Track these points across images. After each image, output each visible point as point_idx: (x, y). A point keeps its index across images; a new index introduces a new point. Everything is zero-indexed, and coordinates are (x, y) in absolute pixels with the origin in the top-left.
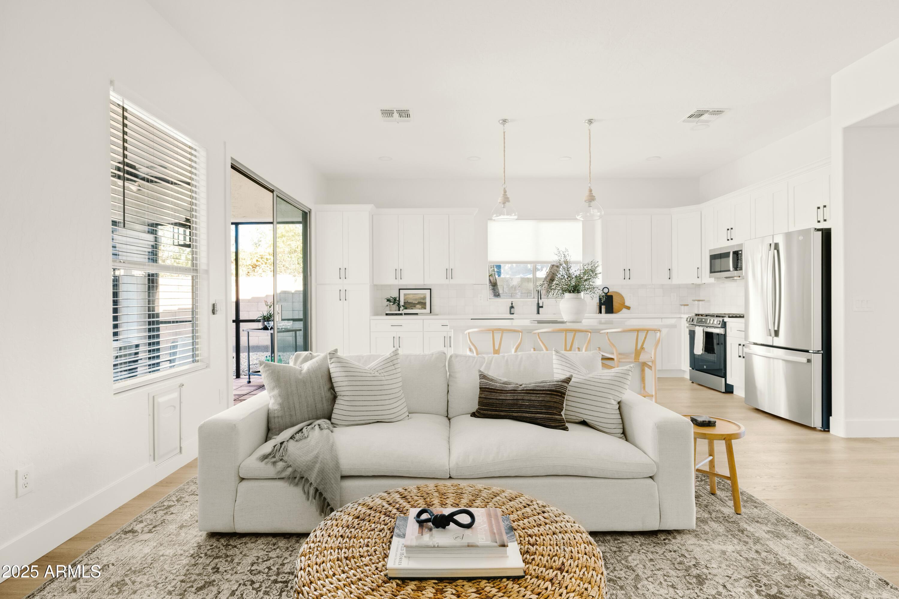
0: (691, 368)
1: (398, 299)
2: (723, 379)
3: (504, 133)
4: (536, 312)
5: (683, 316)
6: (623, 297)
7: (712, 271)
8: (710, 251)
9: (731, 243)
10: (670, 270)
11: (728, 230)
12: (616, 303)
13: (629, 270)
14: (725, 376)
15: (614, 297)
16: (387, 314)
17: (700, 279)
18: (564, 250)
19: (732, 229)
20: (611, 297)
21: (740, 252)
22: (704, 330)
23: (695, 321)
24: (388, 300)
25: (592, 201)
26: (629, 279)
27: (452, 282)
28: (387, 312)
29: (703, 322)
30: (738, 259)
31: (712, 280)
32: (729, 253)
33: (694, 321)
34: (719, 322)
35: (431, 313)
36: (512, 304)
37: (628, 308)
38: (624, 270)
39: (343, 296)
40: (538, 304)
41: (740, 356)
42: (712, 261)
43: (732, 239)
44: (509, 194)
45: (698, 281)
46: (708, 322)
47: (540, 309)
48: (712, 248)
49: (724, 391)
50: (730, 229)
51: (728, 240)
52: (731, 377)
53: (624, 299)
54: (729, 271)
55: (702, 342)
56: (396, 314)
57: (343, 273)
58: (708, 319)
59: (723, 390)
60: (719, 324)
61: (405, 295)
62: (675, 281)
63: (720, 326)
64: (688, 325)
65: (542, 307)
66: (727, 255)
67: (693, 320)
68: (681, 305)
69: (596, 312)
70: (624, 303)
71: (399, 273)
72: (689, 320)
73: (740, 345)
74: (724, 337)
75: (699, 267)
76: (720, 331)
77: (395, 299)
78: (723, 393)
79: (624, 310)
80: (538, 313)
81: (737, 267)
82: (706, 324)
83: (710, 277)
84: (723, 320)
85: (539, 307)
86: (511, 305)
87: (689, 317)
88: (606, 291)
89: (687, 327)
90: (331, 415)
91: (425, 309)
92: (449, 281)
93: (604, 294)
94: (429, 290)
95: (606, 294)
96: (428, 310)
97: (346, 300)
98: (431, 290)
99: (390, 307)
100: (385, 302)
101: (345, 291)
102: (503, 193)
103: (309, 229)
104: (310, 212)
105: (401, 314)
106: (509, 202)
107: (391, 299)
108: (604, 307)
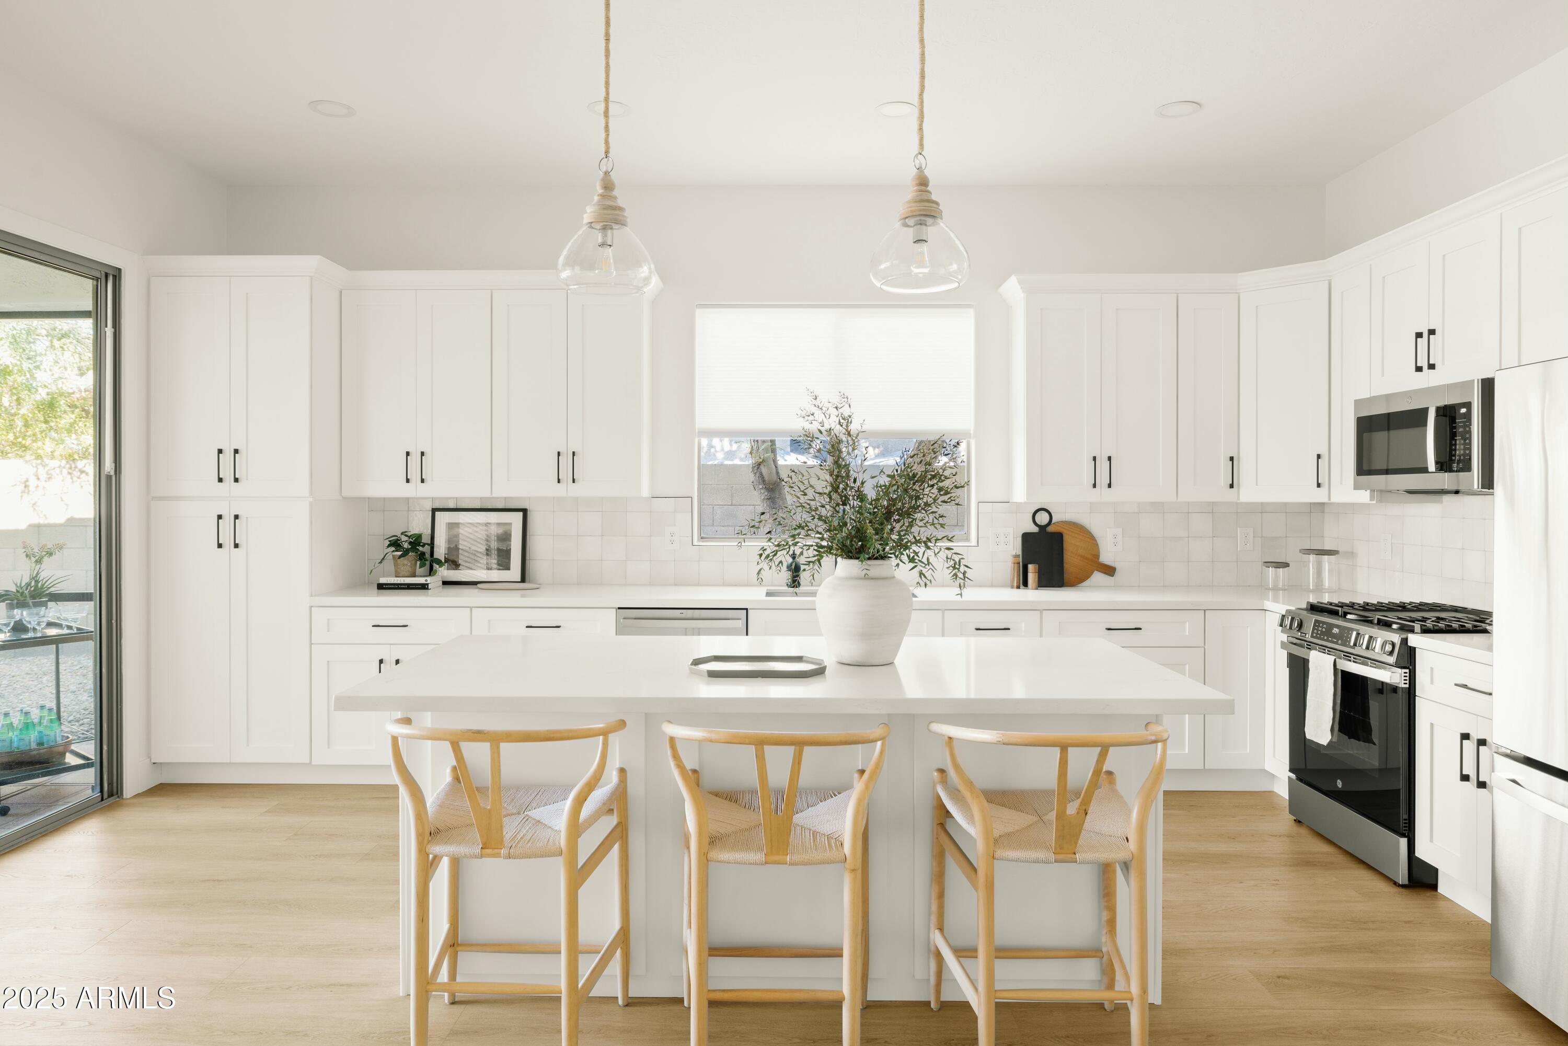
0: (1293, 776)
1: (426, 539)
2: (1403, 842)
5: (1268, 605)
6: (1094, 538)
7: (1364, 468)
8: (1358, 403)
9: (1428, 379)
10: (1232, 459)
11: (1419, 335)
12: (1071, 555)
13: (1109, 458)
14: (1409, 831)
15: (1067, 539)
16: (381, 587)
17: (1324, 490)
18: (836, 400)
19: (1432, 332)
20: (1058, 538)
21: (1463, 410)
22: (1338, 667)
23: (1309, 628)
24: (395, 544)
25: (929, 221)
26: (1110, 486)
27: (574, 489)
28: (383, 580)
29: (1334, 636)
30: (1453, 435)
31: (1363, 496)
32: (1426, 410)
33: (1304, 630)
34: (1388, 648)
35: (523, 580)
37: (1110, 571)
38: (1095, 459)
39: (230, 531)
41: (1465, 778)
42: (1365, 435)
43: (1432, 367)
44: (622, 197)
45: (1319, 496)
46: (1352, 644)
48: (1364, 394)
49: (1407, 882)
50: (1425, 335)
51: (1419, 369)
52: (1431, 841)
53: (1098, 545)
54: (1425, 470)
55: (1331, 704)
56: (409, 587)
57: (229, 464)
58: (1352, 630)
59: (1402, 878)
60: (1391, 653)
61: (452, 526)
62: (1248, 493)
63: (1392, 660)
64: (1284, 637)
66: (1416, 418)
67: (1300, 625)
68: (1268, 564)
69: (1013, 582)
70: (1098, 556)
71: (417, 462)
72: (1287, 622)
73: (1465, 736)
74: (1405, 697)
75: (1324, 452)
76: (1394, 677)
77: (416, 541)
78: (1403, 886)
79: (1098, 577)
81: (1451, 461)
82: (1344, 644)
83: (1356, 487)
84: (1405, 641)
87: (1288, 611)
88: (1043, 518)
89: (1283, 645)
91: (508, 568)
92: (566, 490)
93: (1035, 529)
94: (521, 514)
95: (1042, 528)
96: (514, 572)
97: (236, 546)
98: (525, 511)
99: (396, 565)
100: (380, 548)
101: (236, 517)
102: (600, 191)
103: (109, 331)
104: (115, 275)
105: (424, 587)
106: (623, 224)
107: (404, 538)
108: (1035, 568)
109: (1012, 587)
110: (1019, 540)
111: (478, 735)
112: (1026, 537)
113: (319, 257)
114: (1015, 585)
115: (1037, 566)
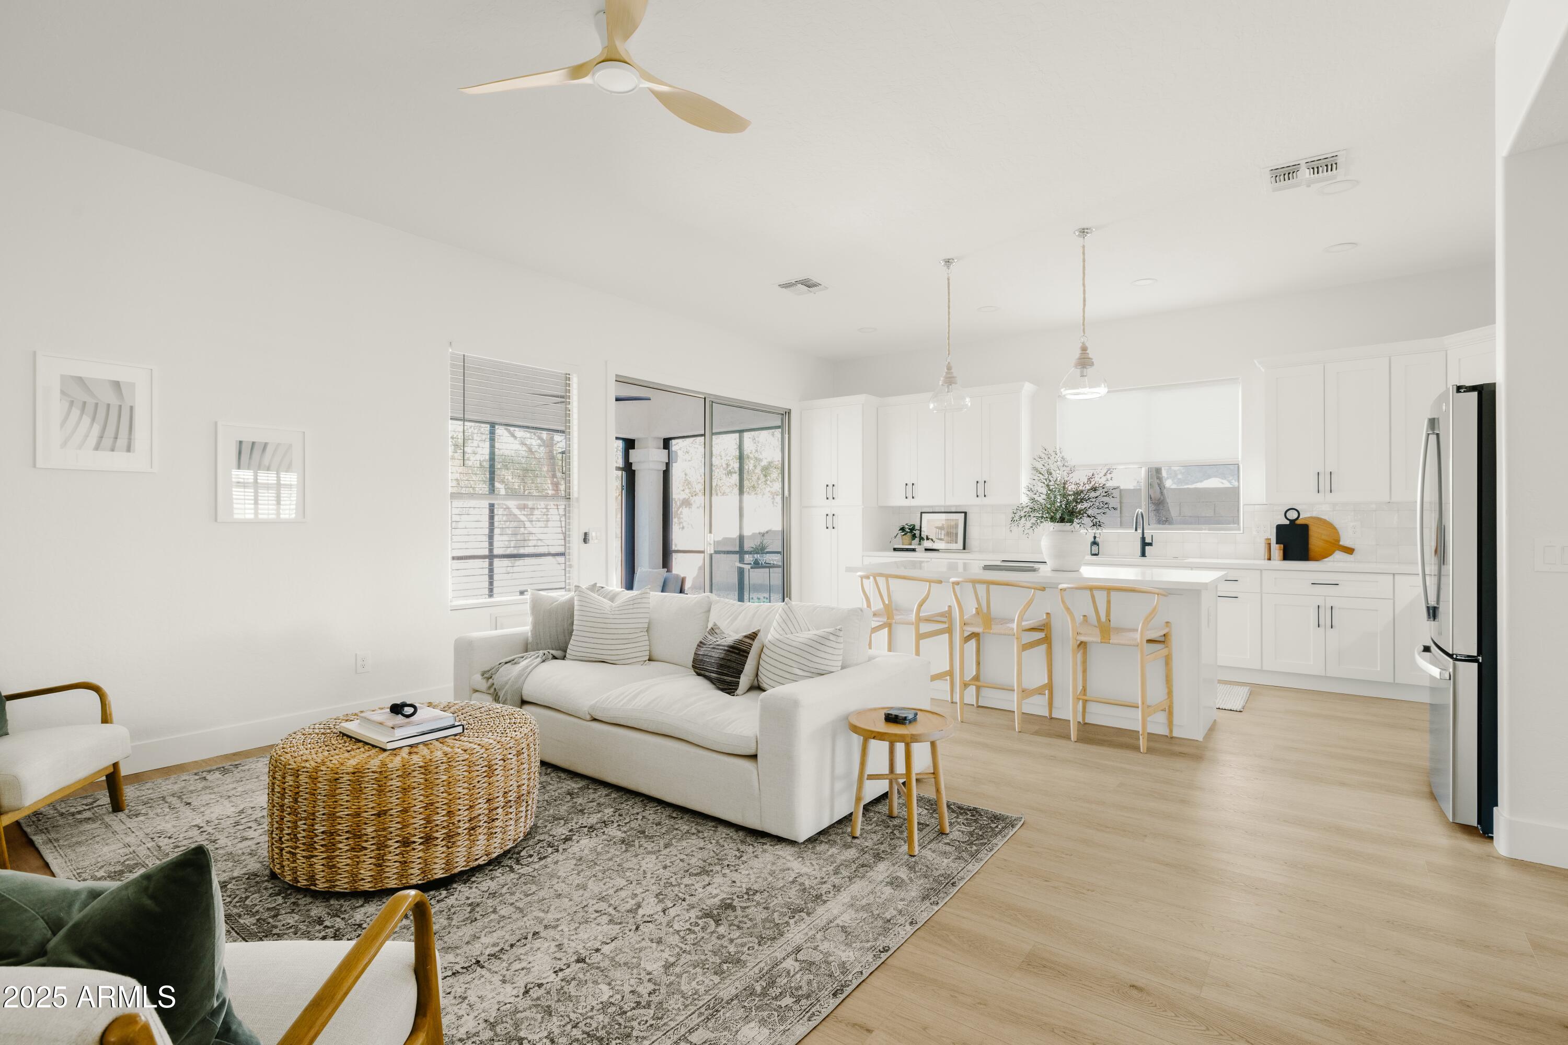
1: (917, 527)
3: (948, 279)
4: (1139, 553)
6: (1335, 528)
12: (1316, 540)
13: (1330, 474)
15: (1312, 529)
16: (895, 549)
20: (1305, 528)
24: (903, 529)
25: (1088, 367)
26: (1331, 491)
27: (986, 501)
28: (896, 547)
35: (964, 548)
36: (1095, 537)
37: (1349, 551)
38: (1318, 474)
39: (831, 521)
40: (1143, 539)
47: (1147, 547)
53: (1338, 533)
56: (907, 550)
57: (831, 491)
61: (929, 521)
65: (1150, 544)
70: (1339, 541)
71: (910, 489)
77: (912, 529)
79: (1338, 555)
80: (1143, 554)
85: (1145, 544)
86: (1093, 540)
88: (1293, 515)
90: (567, 647)
91: (956, 542)
92: (981, 501)
93: (1288, 522)
94: (963, 514)
95: (1292, 522)
96: (960, 545)
97: (833, 528)
98: (965, 513)
99: (902, 539)
100: (896, 530)
101: (833, 515)
102: (946, 370)
103: (787, 436)
104: (789, 412)
105: (914, 550)
106: (956, 383)
107: (907, 527)
108: (1280, 547)
109: (1265, 559)
110: (1275, 530)
111: (881, 575)
112: (1280, 528)
113: (865, 395)
114: (1266, 557)
115: (1282, 546)
